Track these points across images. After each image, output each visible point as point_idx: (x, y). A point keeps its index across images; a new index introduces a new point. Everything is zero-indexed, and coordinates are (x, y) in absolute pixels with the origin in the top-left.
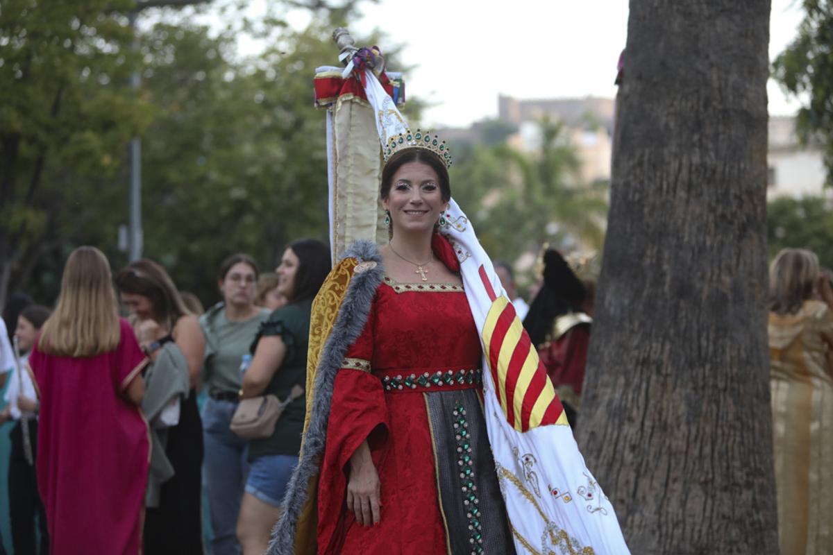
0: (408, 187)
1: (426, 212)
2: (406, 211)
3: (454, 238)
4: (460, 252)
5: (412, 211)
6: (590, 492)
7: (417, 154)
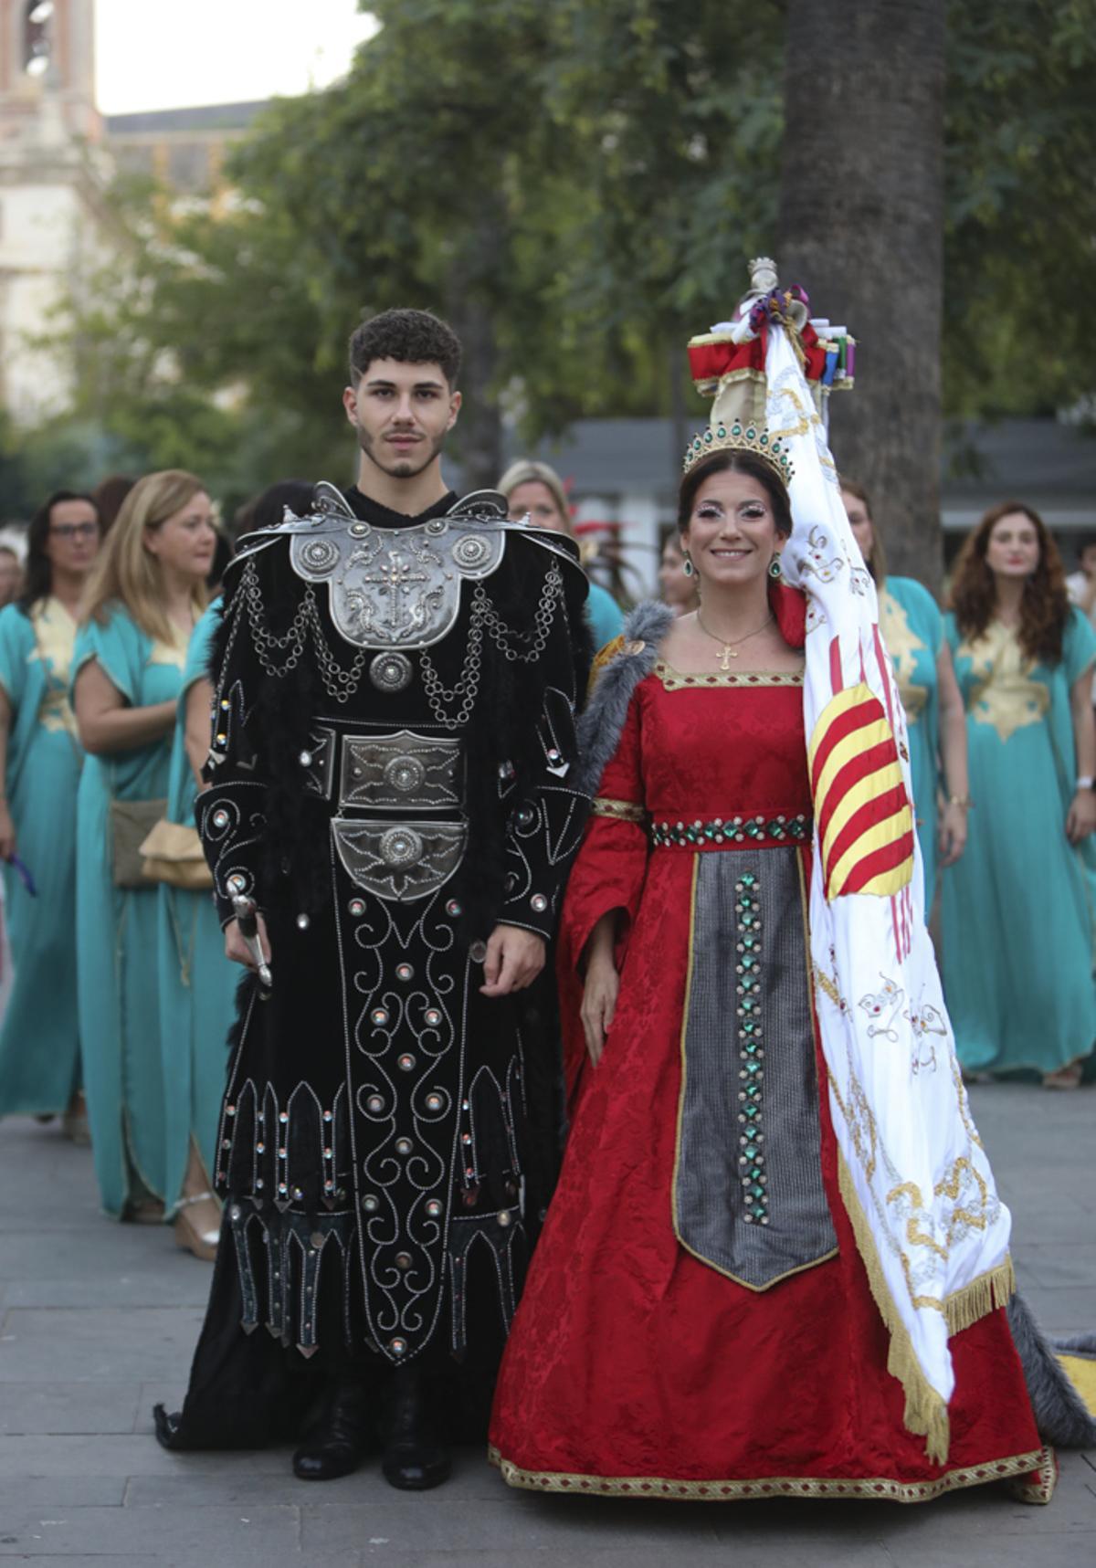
0: (718, 512)
1: (748, 552)
2: (713, 552)
3: (811, 594)
4: (811, 616)
5: (724, 551)
7: (733, 459)
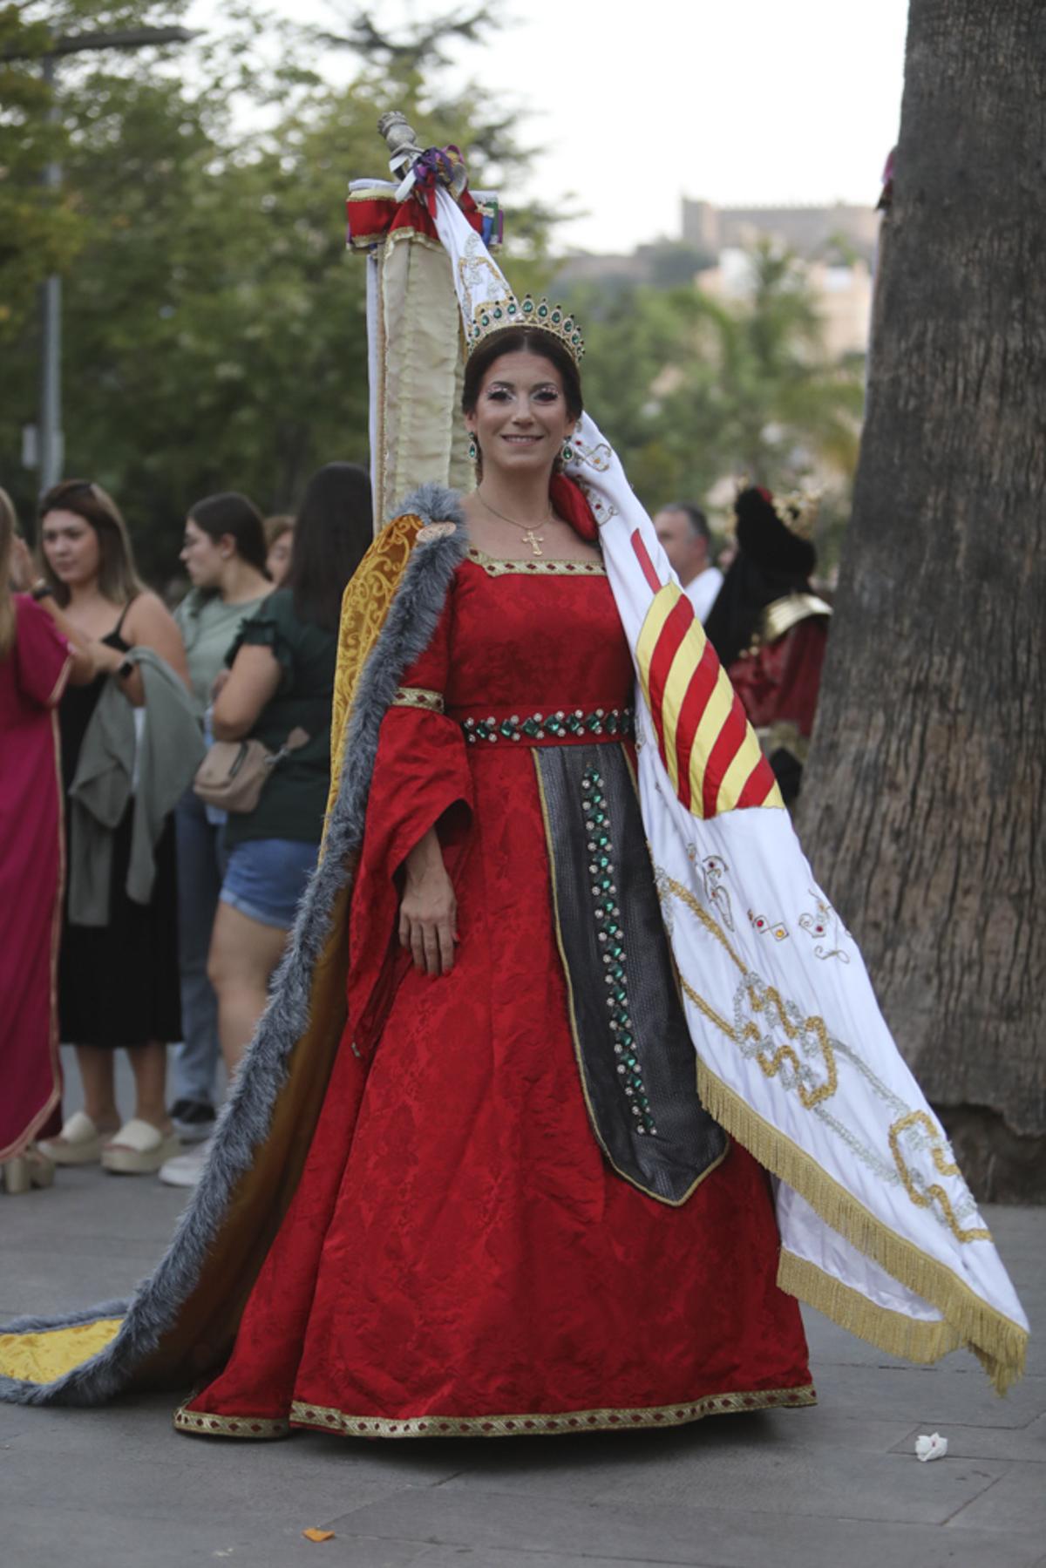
0: (510, 395)
1: (539, 438)
2: (505, 437)
3: (588, 483)
4: (598, 507)
5: (516, 436)
6: (821, 924)
7: (526, 338)
